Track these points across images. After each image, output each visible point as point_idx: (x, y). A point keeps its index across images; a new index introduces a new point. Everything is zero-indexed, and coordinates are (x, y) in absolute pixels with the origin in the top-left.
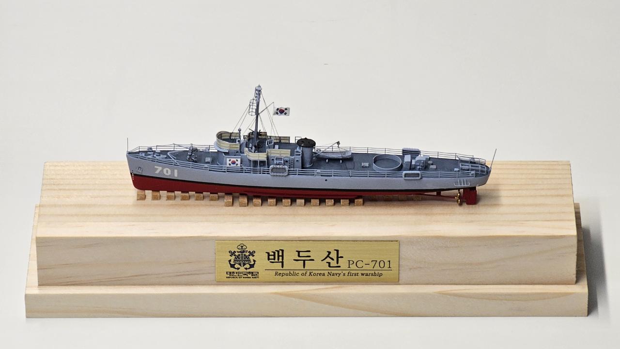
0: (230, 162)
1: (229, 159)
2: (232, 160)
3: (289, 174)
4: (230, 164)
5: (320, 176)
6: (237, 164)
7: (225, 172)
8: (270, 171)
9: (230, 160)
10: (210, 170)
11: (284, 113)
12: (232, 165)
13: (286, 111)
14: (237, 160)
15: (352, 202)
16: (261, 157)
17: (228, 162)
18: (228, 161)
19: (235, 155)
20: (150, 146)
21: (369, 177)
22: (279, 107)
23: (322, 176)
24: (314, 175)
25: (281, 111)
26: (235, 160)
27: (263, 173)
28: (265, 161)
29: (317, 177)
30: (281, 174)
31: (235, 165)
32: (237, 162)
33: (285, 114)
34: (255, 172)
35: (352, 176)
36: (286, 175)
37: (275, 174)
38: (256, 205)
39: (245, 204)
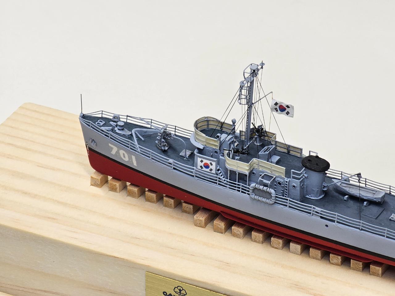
0: (202, 164)
1: (201, 159)
2: (205, 161)
3: (275, 203)
4: (201, 167)
5: (319, 219)
6: (211, 170)
7: (193, 176)
8: (251, 191)
9: (202, 161)
10: (174, 168)
11: (286, 111)
12: (204, 169)
13: (287, 110)
14: (212, 164)
15: (366, 267)
16: (243, 167)
17: (200, 164)
18: (200, 161)
19: (212, 156)
20: (117, 113)
21: (387, 237)
22: (279, 100)
23: (321, 217)
24: (310, 213)
25: (282, 109)
26: (208, 162)
27: (242, 192)
28: (246, 175)
29: (314, 217)
30: (264, 200)
31: (208, 170)
32: (211, 167)
33: (288, 113)
34: (233, 187)
35: (362, 230)
36: (271, 202)
37: (256, 197)
38: (235, 235)
39: (221, 229)
